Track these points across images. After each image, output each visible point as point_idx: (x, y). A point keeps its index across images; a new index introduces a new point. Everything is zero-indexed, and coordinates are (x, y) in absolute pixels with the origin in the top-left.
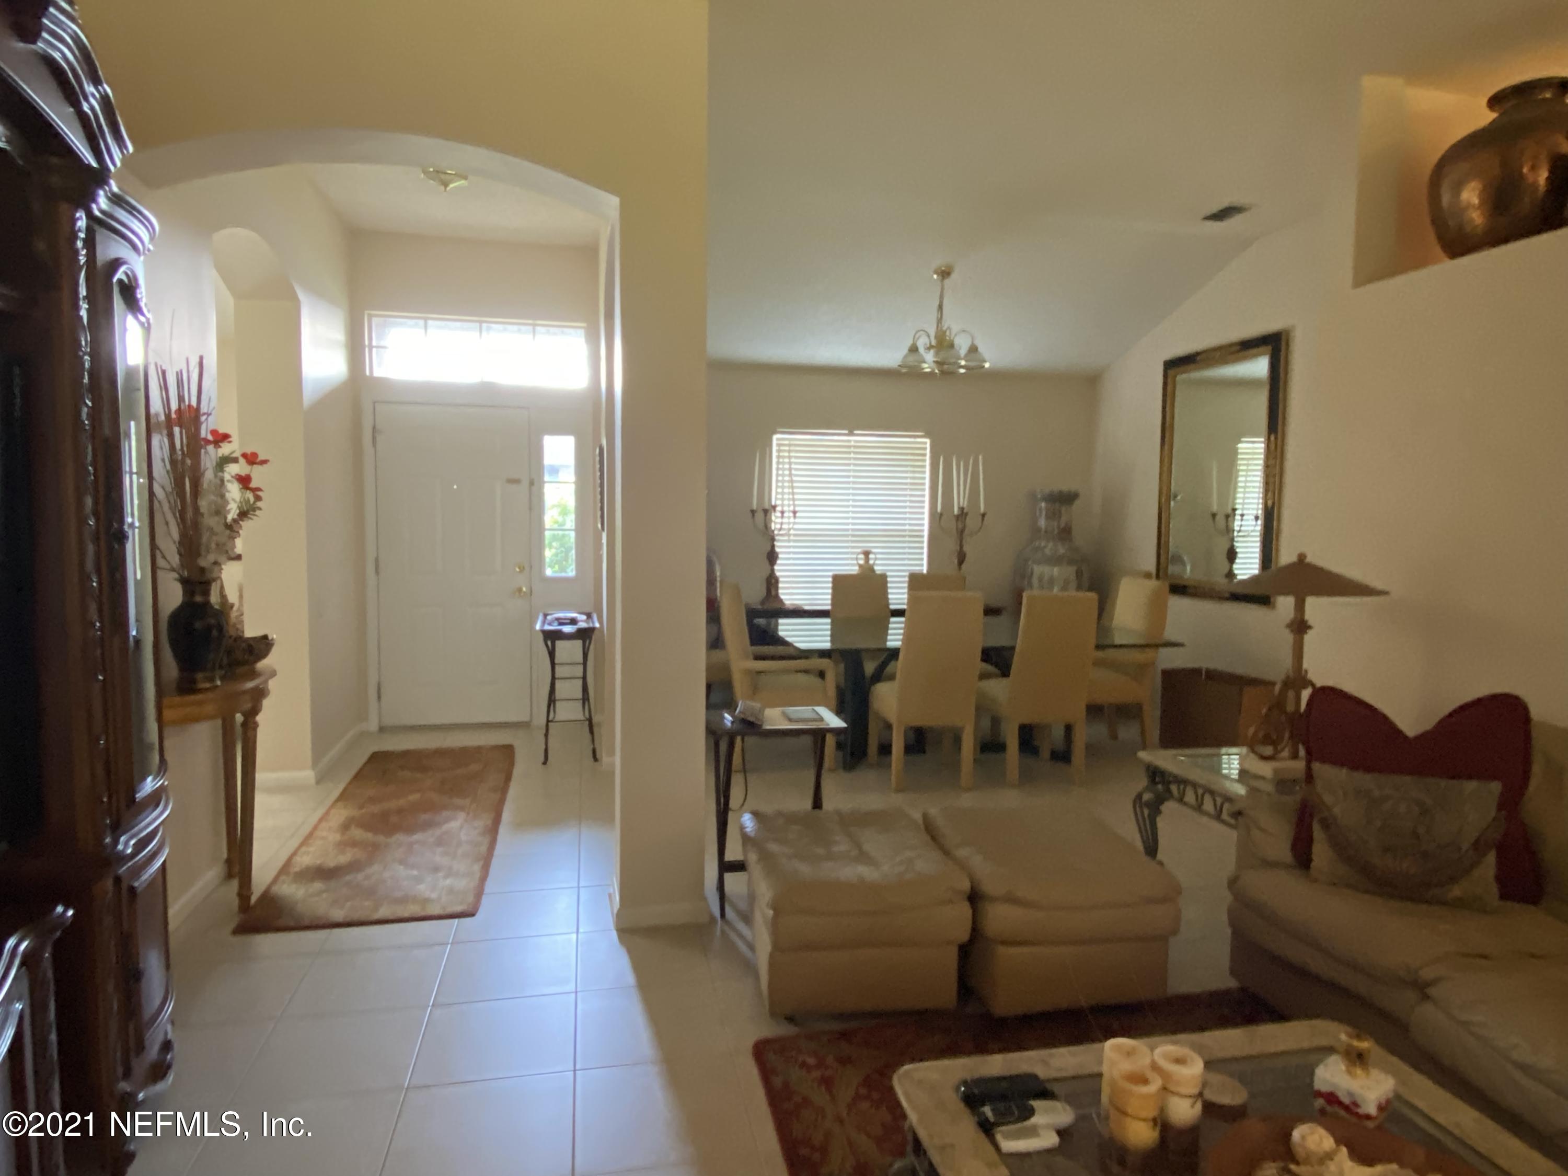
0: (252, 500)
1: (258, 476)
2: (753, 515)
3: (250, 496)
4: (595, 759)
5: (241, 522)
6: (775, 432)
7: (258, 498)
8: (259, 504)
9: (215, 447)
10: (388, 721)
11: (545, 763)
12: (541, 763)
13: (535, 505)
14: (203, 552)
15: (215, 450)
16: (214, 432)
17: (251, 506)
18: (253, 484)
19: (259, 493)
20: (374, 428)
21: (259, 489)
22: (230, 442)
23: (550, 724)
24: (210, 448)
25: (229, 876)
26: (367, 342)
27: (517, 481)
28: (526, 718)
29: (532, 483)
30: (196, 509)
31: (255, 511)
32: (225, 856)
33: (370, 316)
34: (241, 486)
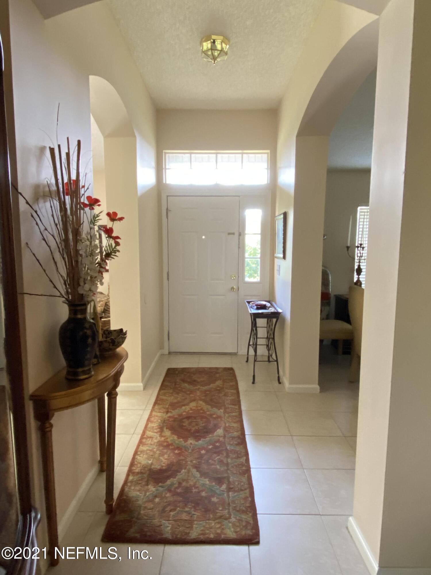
0: (114, 245)
1: (117, 228)
2: (348, 250)
3: (112, 242)
4: (280, 383)
5: (107, 261)
6: (359, 206)
7: (117, 244)
8: (118, 248)
9: (90, 209)
10: (173, 350)
11: (253, 383)
12: (251, 383)
13: (241, 246)
14: (82, 283)
15: (90, 211)
16: (89, 198)
17: (113, 249)
18: (114, 235)
19: (118, 240)
20: (167, 209)
21: (118, 238)
22: (99, 205)
23: (256, 362)
24: (87, 209)
25: (101, 470)
26: (164, 167)
27: (233, 234)
28: (236, 351)
29: (240, 235)
30: (77, 251)
31: (115, 253)
32: (99, 458)
33: (165, 153)
34: (107, 236)
